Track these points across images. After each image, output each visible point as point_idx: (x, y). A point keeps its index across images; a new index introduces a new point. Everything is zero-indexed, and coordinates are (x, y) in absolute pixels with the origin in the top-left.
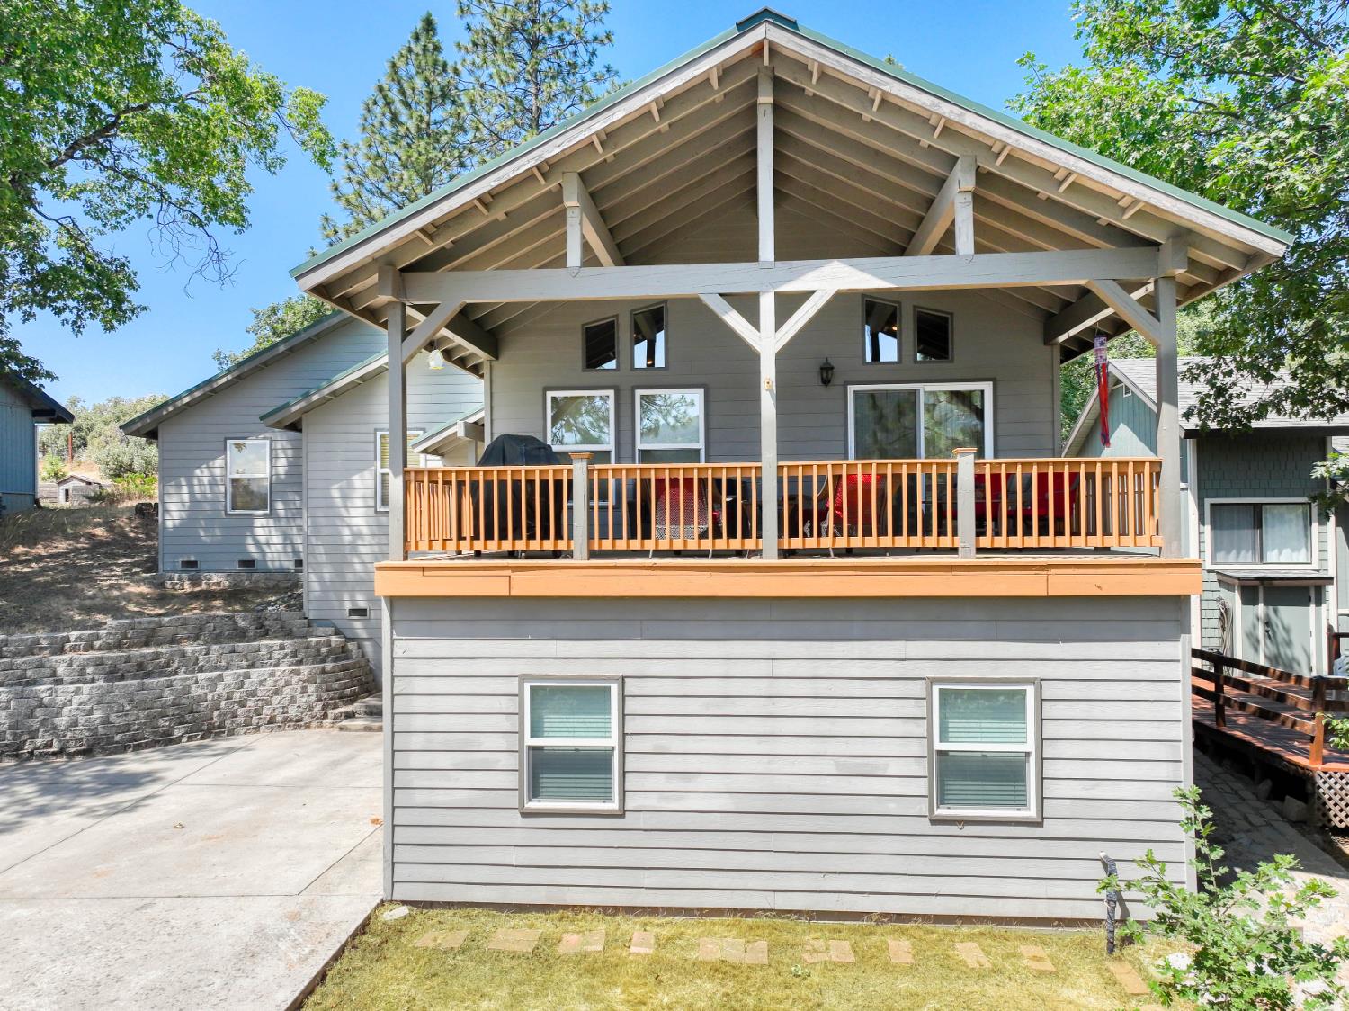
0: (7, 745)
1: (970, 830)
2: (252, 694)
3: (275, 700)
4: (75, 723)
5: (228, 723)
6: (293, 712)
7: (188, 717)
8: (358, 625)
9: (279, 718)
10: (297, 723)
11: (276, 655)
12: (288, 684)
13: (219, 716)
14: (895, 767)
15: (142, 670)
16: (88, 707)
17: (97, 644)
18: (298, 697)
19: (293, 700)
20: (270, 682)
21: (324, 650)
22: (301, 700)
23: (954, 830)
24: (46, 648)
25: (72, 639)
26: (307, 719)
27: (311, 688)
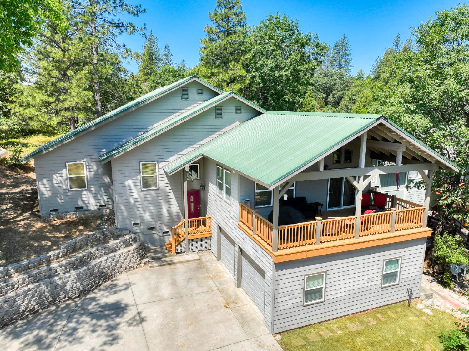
0: (51, 301)
1: (387, 288)
2: (118, 262)
3: (125, 262)
4: (72, 288)
5: (113, 273)
6: (131, 265)
7: (103, 275)
8: (137, 228)
9: (128, 267)
10: (133, 268)
11: (119, 246)
12: (128, 255)
13: (110, 272)
14: (376, 279)
15: (82, 262)
16: (75, 281)
17: (60, 256)
18: (132, 259)
19: (130, 261)
20: (123, 256)
21: (131, 240)
22: (133, 260)
23: (385, 289)
24: (44, 262)
25: (52, 256)
26: (136, 266)
27: (135, 255)
